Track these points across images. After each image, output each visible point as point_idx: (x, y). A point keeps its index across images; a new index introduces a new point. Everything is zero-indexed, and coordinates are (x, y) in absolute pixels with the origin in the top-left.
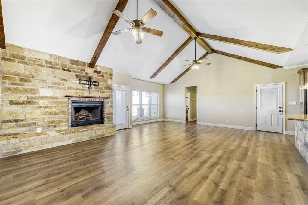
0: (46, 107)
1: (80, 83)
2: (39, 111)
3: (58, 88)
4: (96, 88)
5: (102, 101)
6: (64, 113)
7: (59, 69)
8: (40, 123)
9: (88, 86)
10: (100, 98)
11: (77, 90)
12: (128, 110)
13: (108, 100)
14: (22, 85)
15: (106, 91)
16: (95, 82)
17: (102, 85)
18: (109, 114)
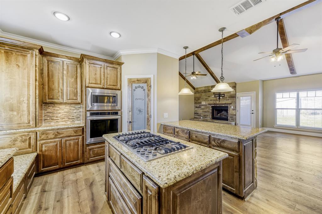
0: (203, 109)
1: (215, 97)
2: (201, 110)
3: (207, 101)
4: (223, 98)
5: (227, 106)
6: (208, 112)
7: (207, 92)
8: (202, 115)
9: (218, 98)
10: (225, 104)
11: (214, 100)
12: (253, 113)
13: (231, 105)
14: (198, 101)
15: (229, 99)
16: (223, 94)
17: (227, 95)
18: (232, 115)
